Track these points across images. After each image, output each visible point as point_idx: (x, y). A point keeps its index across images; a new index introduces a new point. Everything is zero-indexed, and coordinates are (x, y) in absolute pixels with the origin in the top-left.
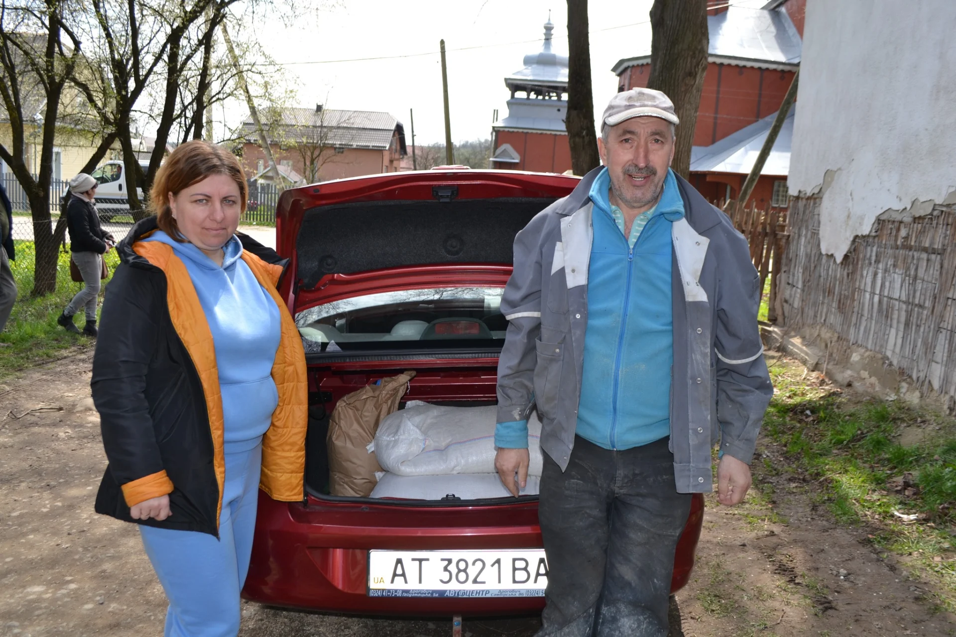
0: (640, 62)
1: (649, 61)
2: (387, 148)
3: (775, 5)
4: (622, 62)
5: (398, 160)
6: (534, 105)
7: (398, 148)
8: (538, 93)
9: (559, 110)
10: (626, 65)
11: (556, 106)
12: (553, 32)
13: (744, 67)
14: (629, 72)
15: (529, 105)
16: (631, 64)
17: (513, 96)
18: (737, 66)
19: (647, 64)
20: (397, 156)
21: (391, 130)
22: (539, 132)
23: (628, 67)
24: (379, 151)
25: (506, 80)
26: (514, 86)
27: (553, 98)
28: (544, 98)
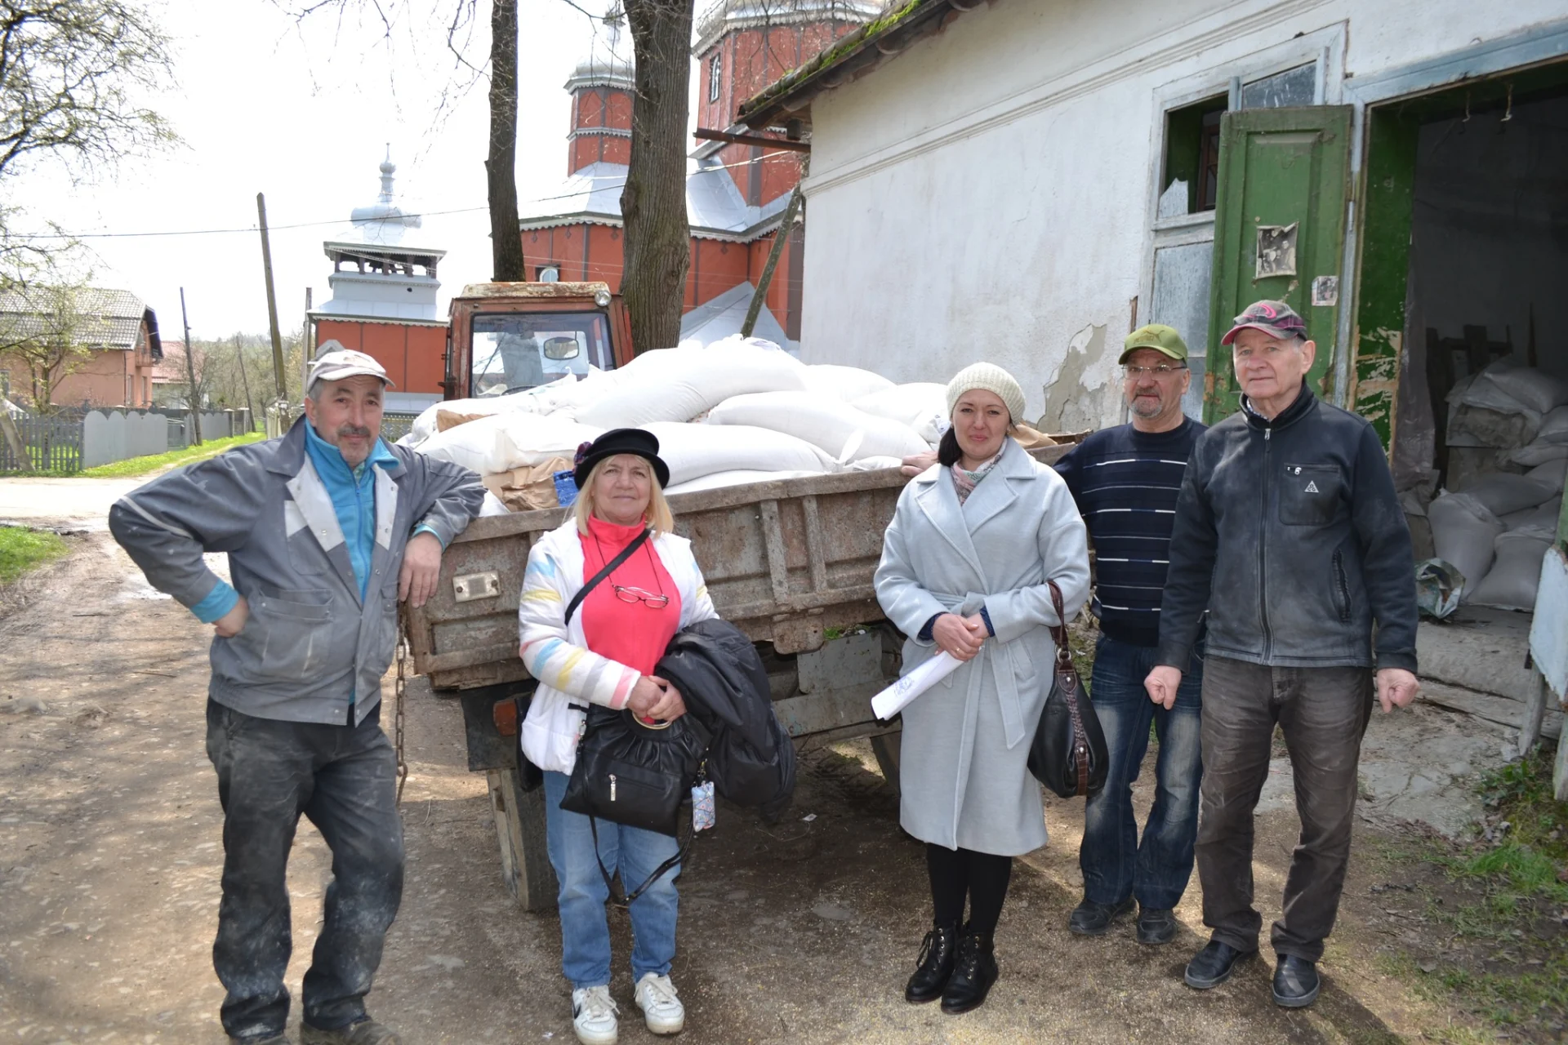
0: (533, 226)
2: (133, 347)
3: (707, 153)
5: (151, 365)
6: (371, 282)
7: (148, 346)
8: (375, 265)
9: (410, 290)
11: (406, 284)
12: (394, 175)
15: (364, 282)
17: (337, 270)
19: (543, 228)
20: (147, 359)
21: (138, 319)
22: (383, 322)
24: (119, 352)
25: (326, 244)
26: (340, 255)
27: (399, 272)
28: (385, 273)
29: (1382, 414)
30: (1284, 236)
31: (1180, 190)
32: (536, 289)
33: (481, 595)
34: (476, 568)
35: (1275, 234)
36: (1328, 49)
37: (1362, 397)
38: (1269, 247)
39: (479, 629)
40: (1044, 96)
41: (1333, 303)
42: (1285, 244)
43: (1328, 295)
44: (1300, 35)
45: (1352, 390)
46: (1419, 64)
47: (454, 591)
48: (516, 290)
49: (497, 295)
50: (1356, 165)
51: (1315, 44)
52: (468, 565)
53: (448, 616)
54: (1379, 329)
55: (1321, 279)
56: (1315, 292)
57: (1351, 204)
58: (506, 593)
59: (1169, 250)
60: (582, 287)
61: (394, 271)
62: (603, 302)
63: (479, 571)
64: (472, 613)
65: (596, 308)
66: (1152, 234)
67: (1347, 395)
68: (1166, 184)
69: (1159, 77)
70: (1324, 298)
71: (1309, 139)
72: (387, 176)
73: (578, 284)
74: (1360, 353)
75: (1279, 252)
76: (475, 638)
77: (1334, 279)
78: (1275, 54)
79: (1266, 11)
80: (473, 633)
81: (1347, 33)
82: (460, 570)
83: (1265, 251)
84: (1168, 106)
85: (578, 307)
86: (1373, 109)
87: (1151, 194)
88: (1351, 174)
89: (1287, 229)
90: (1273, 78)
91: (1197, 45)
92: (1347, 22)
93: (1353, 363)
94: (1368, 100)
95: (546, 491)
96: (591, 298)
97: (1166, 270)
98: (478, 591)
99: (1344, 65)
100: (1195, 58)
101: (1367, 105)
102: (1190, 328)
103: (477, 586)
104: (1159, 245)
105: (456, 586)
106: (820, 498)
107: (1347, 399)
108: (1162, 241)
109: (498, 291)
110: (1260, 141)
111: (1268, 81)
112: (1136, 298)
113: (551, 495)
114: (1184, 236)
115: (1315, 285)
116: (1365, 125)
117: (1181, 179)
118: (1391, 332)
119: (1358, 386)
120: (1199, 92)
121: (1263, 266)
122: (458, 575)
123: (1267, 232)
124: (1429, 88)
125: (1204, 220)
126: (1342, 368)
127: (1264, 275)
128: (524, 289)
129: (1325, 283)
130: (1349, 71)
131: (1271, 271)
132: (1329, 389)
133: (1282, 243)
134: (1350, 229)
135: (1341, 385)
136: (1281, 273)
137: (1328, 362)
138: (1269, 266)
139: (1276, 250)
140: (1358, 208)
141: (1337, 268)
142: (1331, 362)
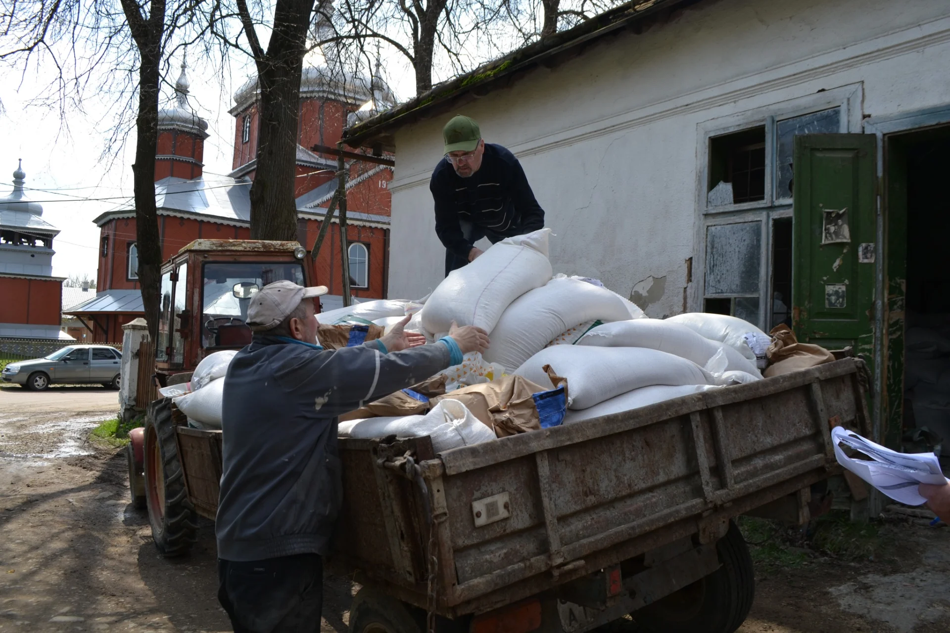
0: (126, 216)
1: (134, 215)
4: (106, 214)
6: (5, 250)
8: (8, 238)
9: (33, 256)
10: (111, 217)
11: (30, 252)
13: (222, 224)
14: (114, 223)
16: (116, 216)
18: (215, 223)
19: (133, 217)
22: (13, 276)
23: (114, 219)
27: (25, 244)
28: (15, 244)
29: (899, 333)
30: (839, 216)
31: (725, 189)
32: (249, 245)
33: (496, 518)
34: (490, 491)
35: (833, 215)
36: (849, 99)
37: (891, 322)
38: (830, 223)
39: (492, 552)
40: (603, 127)
41: (873, 261)
42: (840, 222)
43: (869, 255)
44: (823, 90)
45: (886, 319)
46: (929, 109)
47: (472, 516)
48: (234, 245)
49: (220, 248)
50: (880, 173)
51: (838, 97)
52: (484, 489)
53: (468, 542)
54: (897, 279)
55: (863, 245)
56: (860, 253)
57: (878, 197)
58: (515, 513)
59: (719, 228)
60: (282, 245)
61: (22, 243)
62: (300, 256)
63: (492, 494)
64: (487, 537)
65: (294, 260)
66: (702, 217)
67: (883, 321)
68: (712, 185)
69: (702, 115)
70: (867, 258)
71: (850, 155)
72: (19, 180)
73: (279, 242)
74: (890, 294)
75: (836, 227)
76: (491, 562)
77: (872, 245)
78: (803, 102)
79: (794, 75)
80: (488, 557)
81: (863, 89)
82: (477, 494)
83: (828, 226)
84: (712, 134)
85: (281, 259)
86: (889, 138)
87: (699, 191)
88: (877, 177)
89: (841, 212)
90: (803, 117)
91: (735, 96)
92: (863, 82)
93: (886, 300)
94: (886, 131)
95: (527, 412)
96: (292, 253)
97: (717, 240)
98: (494, 515)
99: (862, 109)
100: (733, 104)
101: (884, 135)
102: (742, 278)
103: (491, 509)
104: (710, 224)
105: (475, 510)
106: (724, 408)
107: (883, 324)
108: (711, 221)
109: (221, 245)
110: (819, 155)
111: (798, 119)
112: (691, 259)
113: (533, 415)
114: (732, 218)
115: (860, 250)
116: (884, 148)
117: (726, 181)
118: (902, 280)
119: (889, 316)
120: (739, 125)
121: (826, 237)
122: (476, 500)
123: (829, 214)
124: (937, 124)
125: (749, 207)
126: (879, 303)
127: (827, 242)
128: (240, 245)
129: (866, 248)
130: (867, 113)
131: (832, 239)
132: (872, 318)
133: (839, 221)
134: (879, 213)
135: (879, 314)
136: (839, 241)
137: (872, 299)
138: (831, 236)
139: (834, 226)
140: (883, 200)
141: (873, 238)
142: (873, 300)
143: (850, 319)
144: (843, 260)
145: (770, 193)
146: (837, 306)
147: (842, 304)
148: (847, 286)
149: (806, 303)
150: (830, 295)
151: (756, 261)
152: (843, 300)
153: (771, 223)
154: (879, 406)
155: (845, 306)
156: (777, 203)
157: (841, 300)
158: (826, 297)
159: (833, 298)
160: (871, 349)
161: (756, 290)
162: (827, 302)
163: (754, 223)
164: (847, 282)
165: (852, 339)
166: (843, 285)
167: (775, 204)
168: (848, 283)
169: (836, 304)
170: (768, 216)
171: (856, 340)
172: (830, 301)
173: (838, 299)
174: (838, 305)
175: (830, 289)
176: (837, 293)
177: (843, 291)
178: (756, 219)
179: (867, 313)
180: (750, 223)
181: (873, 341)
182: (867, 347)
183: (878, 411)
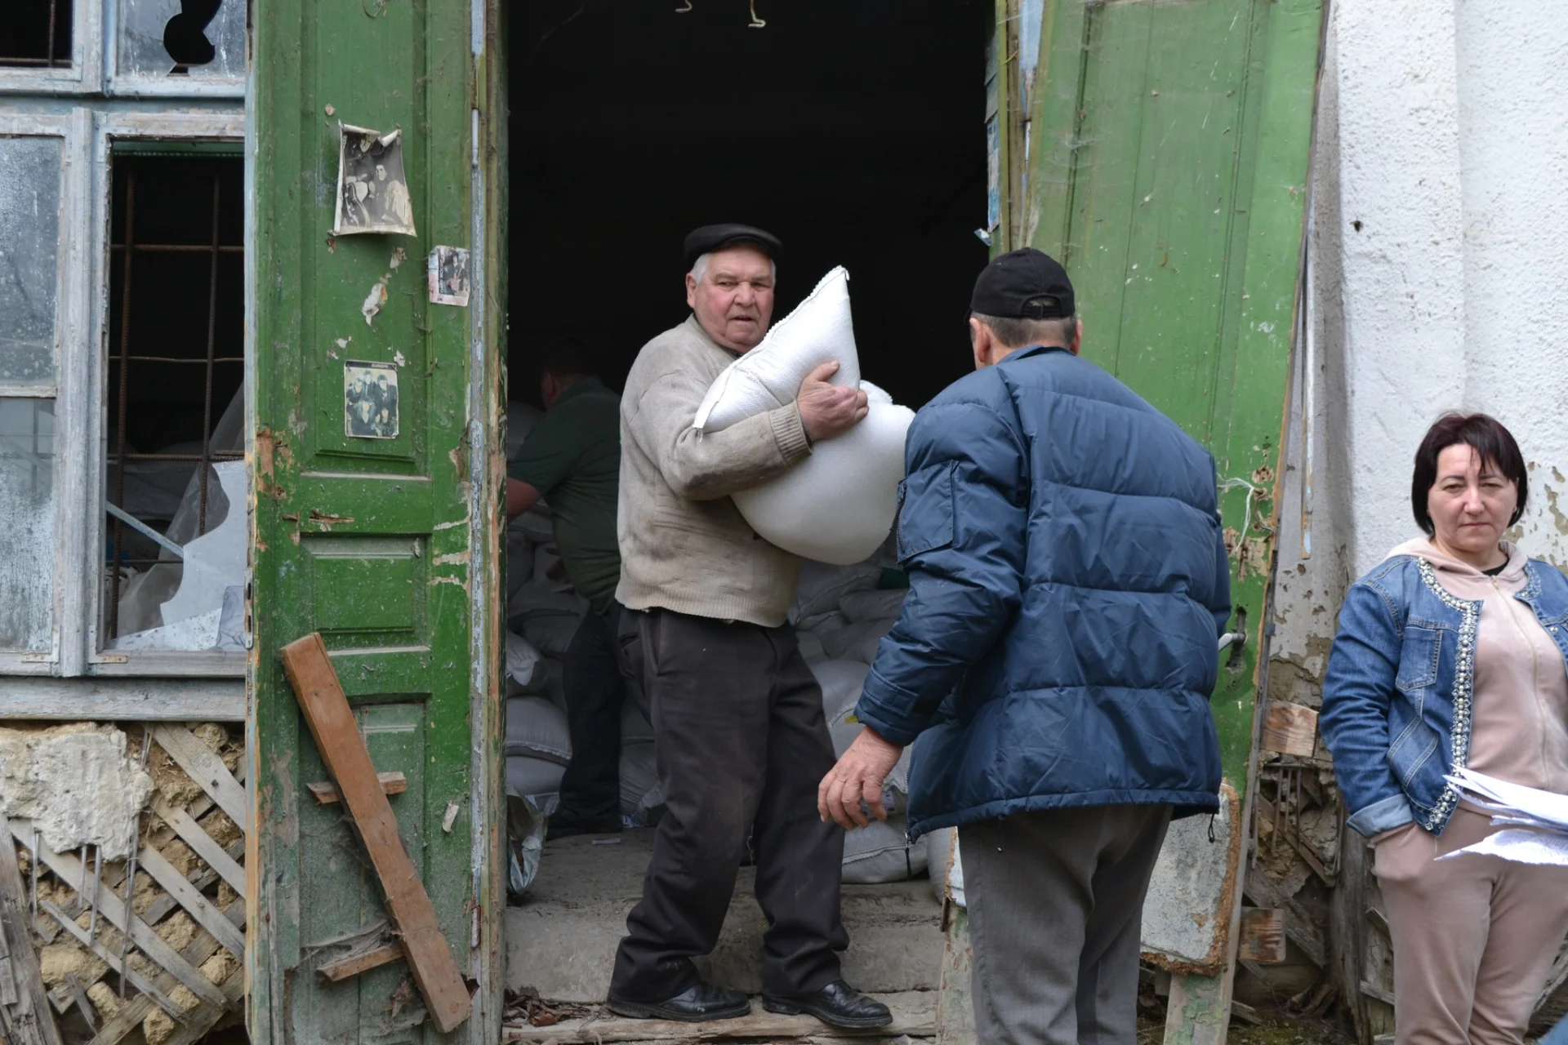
30: (380, 152)
35: (366, 146)
38: (356, 170)
41: (463, 302)
42: (383, 170)
43: (455, 283)
50: (479, 48)
55: (443, 250)
56: (434, 274)
57: (475, 113)
70: (450, 290)
74: (498, 404)
75: (373, 185)
77: (461, 254)
83: (350, 178)
88: (473, 57)
89: (386, 140)
93: (493, 420)
107: (488, 491)
115: (434, 263)
121: (346, 212)
123: (354, 138)
126: (478, 431)
127: (349, 229)
129: (448, 260)
131: (362, 222)
132: (464, 471)
133: (379, 167)
134: (475, 161)
135: (478, 465)
136: (382, 228)
137: (464, 418)
138: (358, 213)
139: (366, 181)
140: (485, 122)
141: (462, 237)
142: (468, 418)
143: (410, 475)
144: (389, 289)
145: (96, 49)
146: (374, 433)
147: (388, 427)
148: (400, 371)
149: (292, 417)
150: (355, 398)
151: (37, 272)
152: (392, 414)
153: (103, 149)
154: (483, 735)
155: (397, 432)
156: (120, 86)
157: (385, 413)
158: (347, 401)
159: (365, 407)
160: (465, 565)
161: (42, 367)
162: (348, 417)
163: (29, 142)
164: (399, 358)
165: (413, 537)
166: (391, 368)
167: (112, 87)
168: (402, 364)
169: (373, 426)
170: (95, 127)
171: (425, 538)
172: (354, 412)
173: (378, 412)
174: (379, 432)
175: (356, 378)
176: (374, 389)
177: (390, 388)
178: (39, 130)
179: (453, 457)
180: (16, 142)
181: (469, 543)
182: (453, 559)
183: (482, 752)
